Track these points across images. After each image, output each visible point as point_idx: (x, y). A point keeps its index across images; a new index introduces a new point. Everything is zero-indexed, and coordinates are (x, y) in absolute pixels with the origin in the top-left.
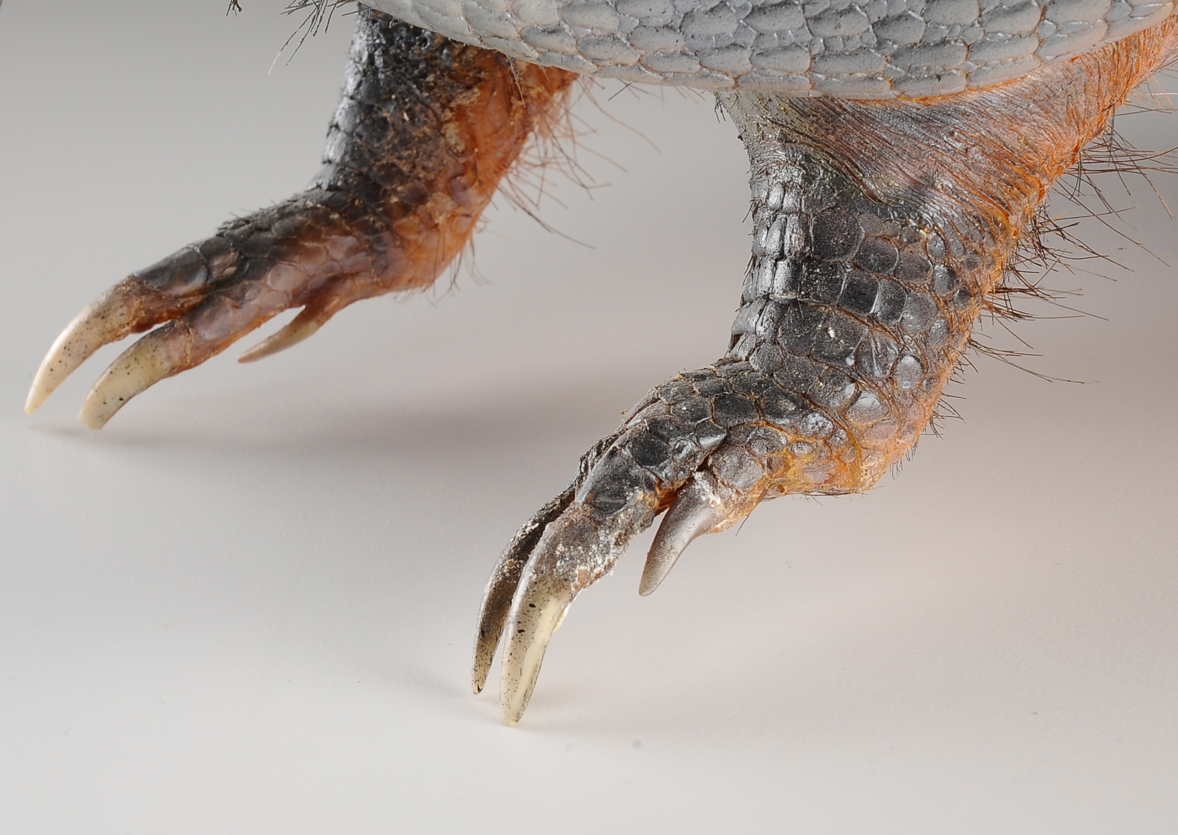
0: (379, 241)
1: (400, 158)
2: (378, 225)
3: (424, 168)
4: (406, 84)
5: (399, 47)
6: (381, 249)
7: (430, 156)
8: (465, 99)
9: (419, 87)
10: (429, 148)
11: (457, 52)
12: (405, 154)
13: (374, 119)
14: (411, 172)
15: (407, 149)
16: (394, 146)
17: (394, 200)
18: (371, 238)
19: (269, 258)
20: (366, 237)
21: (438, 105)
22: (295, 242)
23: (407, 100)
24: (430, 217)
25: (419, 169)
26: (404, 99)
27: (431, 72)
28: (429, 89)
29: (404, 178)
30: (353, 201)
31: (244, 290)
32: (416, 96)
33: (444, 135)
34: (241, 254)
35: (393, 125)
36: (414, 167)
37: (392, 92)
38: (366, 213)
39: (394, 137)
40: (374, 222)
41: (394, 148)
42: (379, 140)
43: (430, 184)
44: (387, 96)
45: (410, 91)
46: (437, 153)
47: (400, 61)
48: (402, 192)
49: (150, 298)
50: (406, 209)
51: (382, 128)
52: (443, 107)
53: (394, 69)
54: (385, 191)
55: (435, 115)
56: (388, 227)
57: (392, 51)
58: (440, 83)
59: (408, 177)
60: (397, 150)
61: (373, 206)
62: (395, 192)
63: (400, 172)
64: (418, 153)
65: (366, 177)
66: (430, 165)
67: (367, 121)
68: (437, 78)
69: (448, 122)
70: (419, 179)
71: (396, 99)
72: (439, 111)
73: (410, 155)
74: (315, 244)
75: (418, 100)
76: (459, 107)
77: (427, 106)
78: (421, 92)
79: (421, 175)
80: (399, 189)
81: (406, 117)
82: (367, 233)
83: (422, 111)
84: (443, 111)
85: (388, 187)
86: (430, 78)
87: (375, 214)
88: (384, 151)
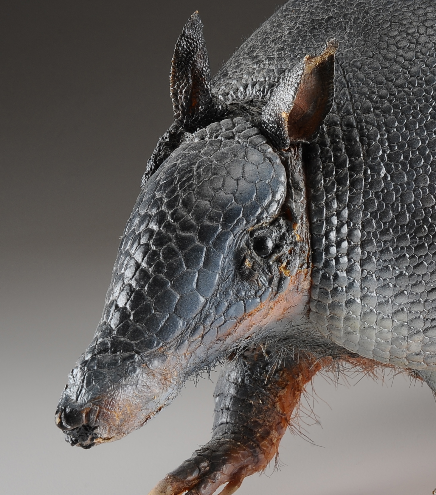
0: (255, 452)
1: (259, 418)
2: (254, 445)
3: (268, 421)
4: (259, 389)
5: (257, 375)
6: (256, 455)
7: (270, 416)
8: (281, 393)
9: (265, 390)
10: (269, 413)
11: (281, 374)
12: (261, 416)
13: (246, 404)
14: (263, 423)
15: (261, 414)
16: (256, 414)
17: (258, 435)
18: (252, 451)
19: (222, 462)
20: (250, 450)
21: (273, 396)
22: (230, 455)
23: (260, 395)
24: (272, 440)
25: (266, 422)
26: (258, 395)
27: (269, 383)
28: (269, 390)
29: (261, 426)
30: (244, 437)
31: (215, 475)
32: (264, 393)
33: (276, 407)
34: (210, 462)
35: (254, 406)
36: (264, 421)
37: (253, 393)
38: (249, 441)
39: (255, 410)
40: (252, 444)
41: (256, 415)
42: (250, 412)
43: (271, 427)
44: (251, 395)
45: (261, 392)
46: (272, 415)
47: (256, 380)
48: (261, 432)
49: (180, 483)
50: (263, 438)
51: (250, 407)
52: (275, 396)
53: (254, 384)
54: (255, 431)
55: (272, 400)
56: (258, 446)
57: (254, 376)
58: (273, 387)
59: (262, 425)
60: (257, 415)
61: (251, 438)
62: (258, 432)
63: (260, 424)
64: (265, 416)
65: (246, 427)
66: (270, 420)
67: (244, 405)
68: (272, 385)
69: (277, 402)
70: (267, 426)
71: (255, 395)
72: (273, 398)
73: (262, 417)
74: (237, 455)
75: (264, 395)
76: (280, 396)
77: (269, 397)
78: (266, 391)
79: (267, 424)
80: (260, 430)
81: (260, 402)
82: (251, 449)
83: (266, 399)
84: (275, 398)
85: (256, 430)
86: (269, 386)
87: (252, 441)
88: (252, 416)
